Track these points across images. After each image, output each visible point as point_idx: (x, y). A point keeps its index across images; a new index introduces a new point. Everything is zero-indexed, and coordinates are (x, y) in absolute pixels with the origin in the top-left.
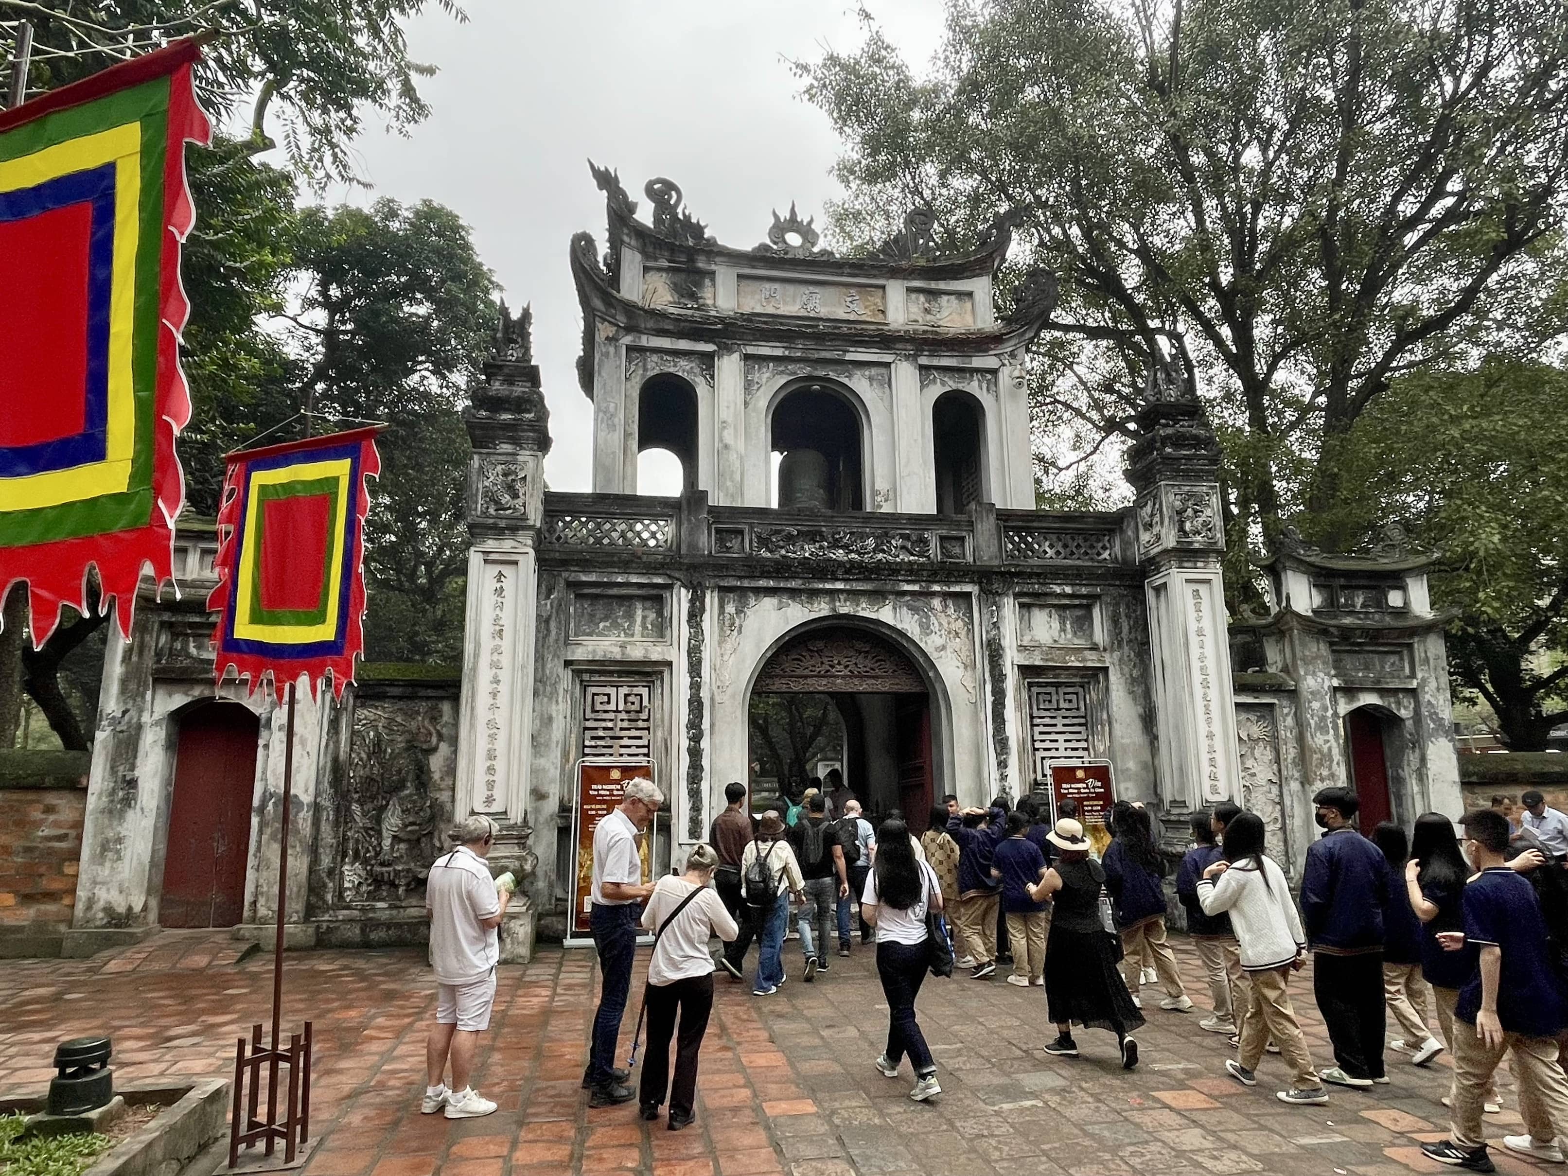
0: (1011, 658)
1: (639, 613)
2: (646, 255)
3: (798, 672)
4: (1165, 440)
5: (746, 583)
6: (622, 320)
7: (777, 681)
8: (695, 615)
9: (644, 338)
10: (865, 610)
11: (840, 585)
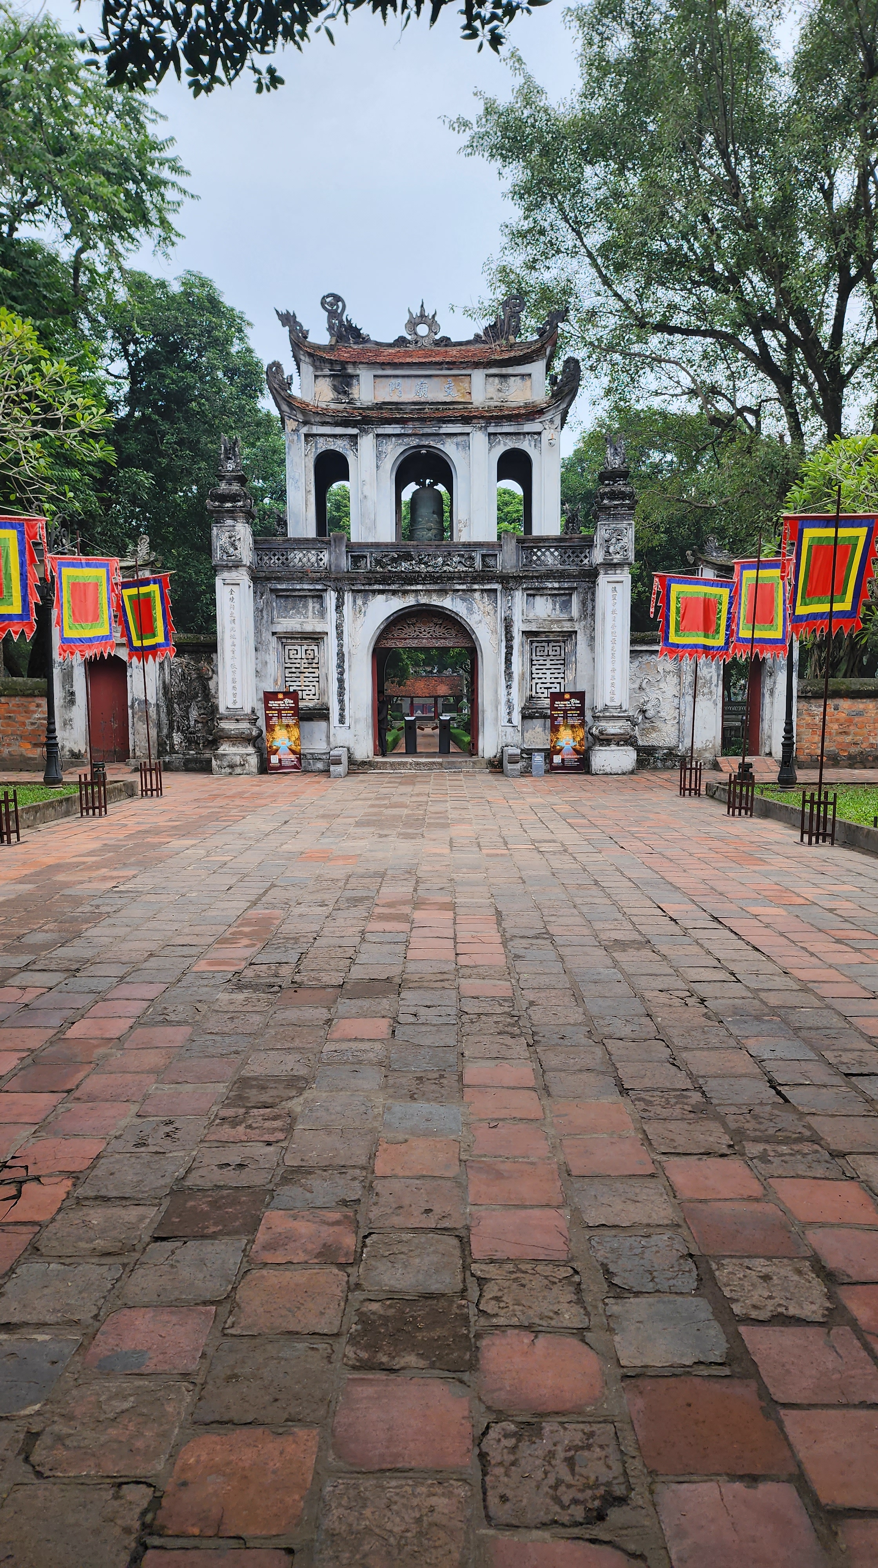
0: (518, 627)
1: (311, 605)
2: (316, 368)
3: (402, 636)
4: (603, 496)
5: (367, 588)
6: (301, 418)
7: (390, 642)
8: (339, 607)
9: (314, 427)
10: (436, 601)
11: (419, 587)
